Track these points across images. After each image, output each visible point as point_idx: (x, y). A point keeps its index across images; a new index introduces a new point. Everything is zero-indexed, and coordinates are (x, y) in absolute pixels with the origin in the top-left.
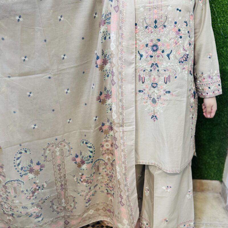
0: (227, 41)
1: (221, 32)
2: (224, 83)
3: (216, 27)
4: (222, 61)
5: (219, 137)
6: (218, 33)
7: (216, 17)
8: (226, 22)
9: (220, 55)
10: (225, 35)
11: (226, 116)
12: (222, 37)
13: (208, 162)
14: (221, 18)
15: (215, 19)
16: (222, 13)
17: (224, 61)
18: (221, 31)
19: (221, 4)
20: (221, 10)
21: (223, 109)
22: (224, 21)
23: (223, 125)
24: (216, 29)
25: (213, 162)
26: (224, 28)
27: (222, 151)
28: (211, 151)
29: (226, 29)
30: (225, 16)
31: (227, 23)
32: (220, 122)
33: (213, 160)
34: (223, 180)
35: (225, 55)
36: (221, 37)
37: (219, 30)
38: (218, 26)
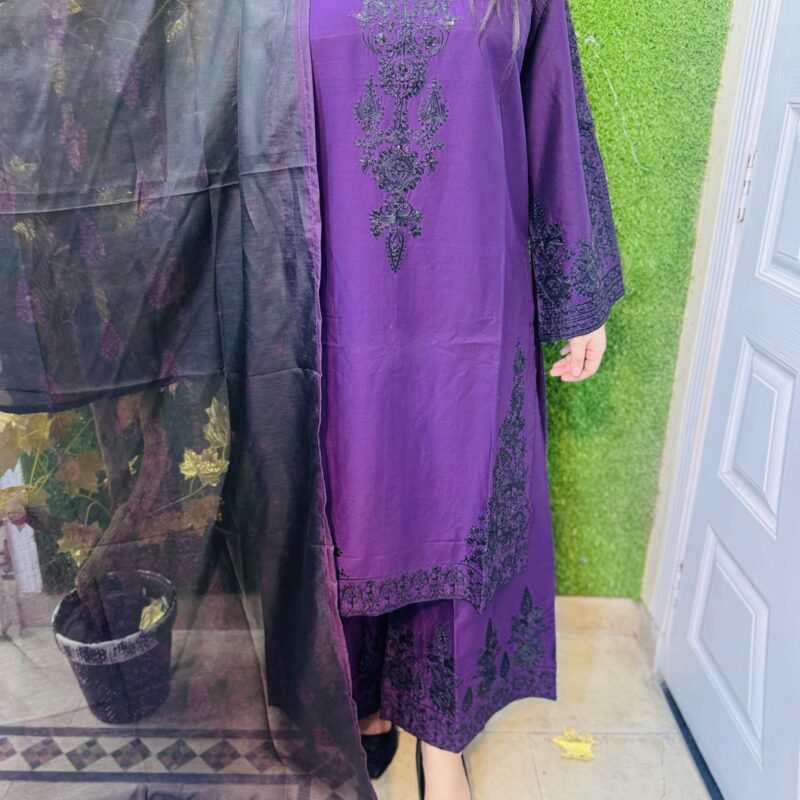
0: (649, 182)
1: (631, 155)
2: (643, 309)
3: (617, 140)
4: (637, 244)
5: (629, 471)
6: (622, 159)
7: (617, 110)
8: (646, 123)
9: (628, 226)
10: (643, 164)
11: (648, 408)
12: (636, 170)
13: (597, 543)
14: (630, 110)
15: (613, 114)
16: (635, 95)
17: (640, 245)
18: (633, 153)
19: (631, 69)
20: (631, 88)
21: (641, 388)
22: (641, 120)
23: (639, 436)
24: (615, 146)
25: (613, 546)
26: (640, 144)
27: (640, 512)
28: (605, 512)
29: (647, 147)
30: (642, 106)
31: (650, 126)
32: (631, 424)
33: (611, 541)
34: (644, 595)
35: (645, 224)
36: (633, 170)
37: (626, 148)
38: (621, 137)
